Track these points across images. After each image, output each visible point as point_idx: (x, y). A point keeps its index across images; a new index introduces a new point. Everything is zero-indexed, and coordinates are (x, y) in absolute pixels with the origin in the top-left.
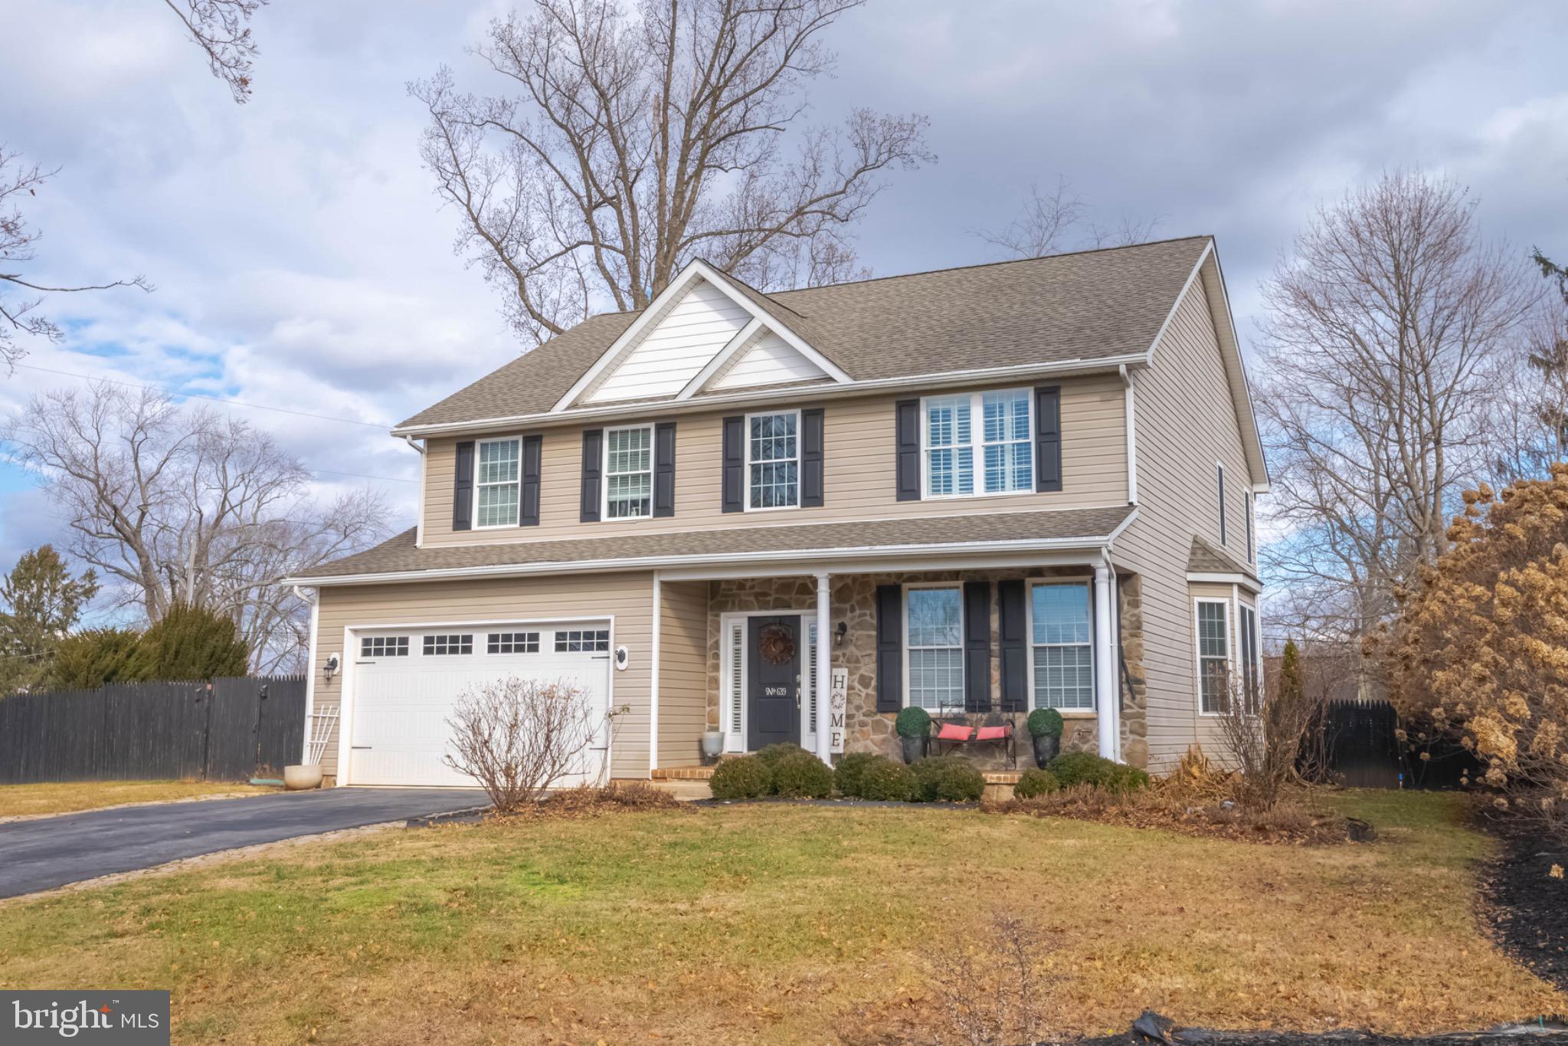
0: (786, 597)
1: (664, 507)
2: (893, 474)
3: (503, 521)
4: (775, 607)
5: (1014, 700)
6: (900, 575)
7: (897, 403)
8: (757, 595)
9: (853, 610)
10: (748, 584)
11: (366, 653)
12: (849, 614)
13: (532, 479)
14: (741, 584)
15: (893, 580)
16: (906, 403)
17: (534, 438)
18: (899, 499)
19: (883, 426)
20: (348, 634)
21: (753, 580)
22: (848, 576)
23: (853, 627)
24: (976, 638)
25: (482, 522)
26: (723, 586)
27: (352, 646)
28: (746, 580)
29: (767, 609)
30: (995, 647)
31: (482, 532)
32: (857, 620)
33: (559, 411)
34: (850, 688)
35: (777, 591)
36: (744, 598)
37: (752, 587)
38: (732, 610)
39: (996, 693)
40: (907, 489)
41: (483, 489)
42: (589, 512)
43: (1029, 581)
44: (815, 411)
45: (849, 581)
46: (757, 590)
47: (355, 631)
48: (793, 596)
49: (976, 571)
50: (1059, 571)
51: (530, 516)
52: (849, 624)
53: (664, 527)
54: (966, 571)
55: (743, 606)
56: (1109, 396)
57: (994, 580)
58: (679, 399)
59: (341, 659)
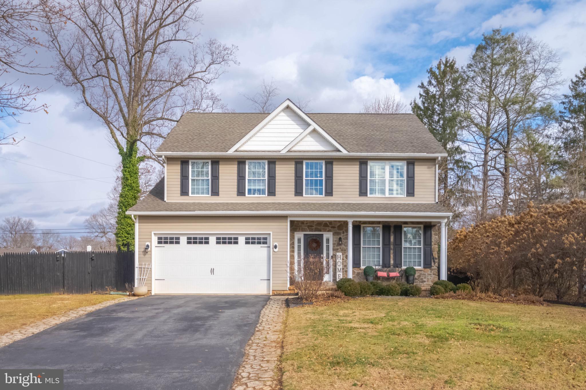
0: (319, 228)
1: (272, 192)
2: (358, 187)
3: (203, 193)
4: (315, 231)
5: (397, 264)
6: (360, 222)
7: (360, 162)
8: (308, 226)
9: (343, 233)
10: (305, 223)
11: (159, 243)
12: (342, 234)
13: (215, 177)
14: (303, 222)
15: (358, 223)
16: (363, 162)
17: (216, 162)
18: (360, 195)
19: (354, 170)
20: (153, 235)
21: (307, 221)
22: (342, 221)
23: (344, 239)
24: (386, 244)
25: (192, 193)
26: (295, 223)
27: (155, 240)
28: (304, 221)
29: (312, 231)
30: (392, 247)
31: (193, 198)
32: (345, 236)
33: (231, 152)
34: (343, 259)
35: (316, 225)
36: (303, 227)
37: (307, 223)
38: (299, 231)
39: (392, 262)
40: (363, 192)
41: (193, 180)
42: (241, 192)
43: (403, 225)
44: (330, 162)
45: (343, 223)
46: (308, 224)
47: (155, 234)
48: (322, 227)
49: (386, 222)
50: (413, 223)
51: (215, 192)
52: (342, 238)
53: (271, 200)
54: (383, 222)
55: (303, 230)
56: (430, 166)
57: (392, 225)
58: (281, 152)
59: (151, 245)
